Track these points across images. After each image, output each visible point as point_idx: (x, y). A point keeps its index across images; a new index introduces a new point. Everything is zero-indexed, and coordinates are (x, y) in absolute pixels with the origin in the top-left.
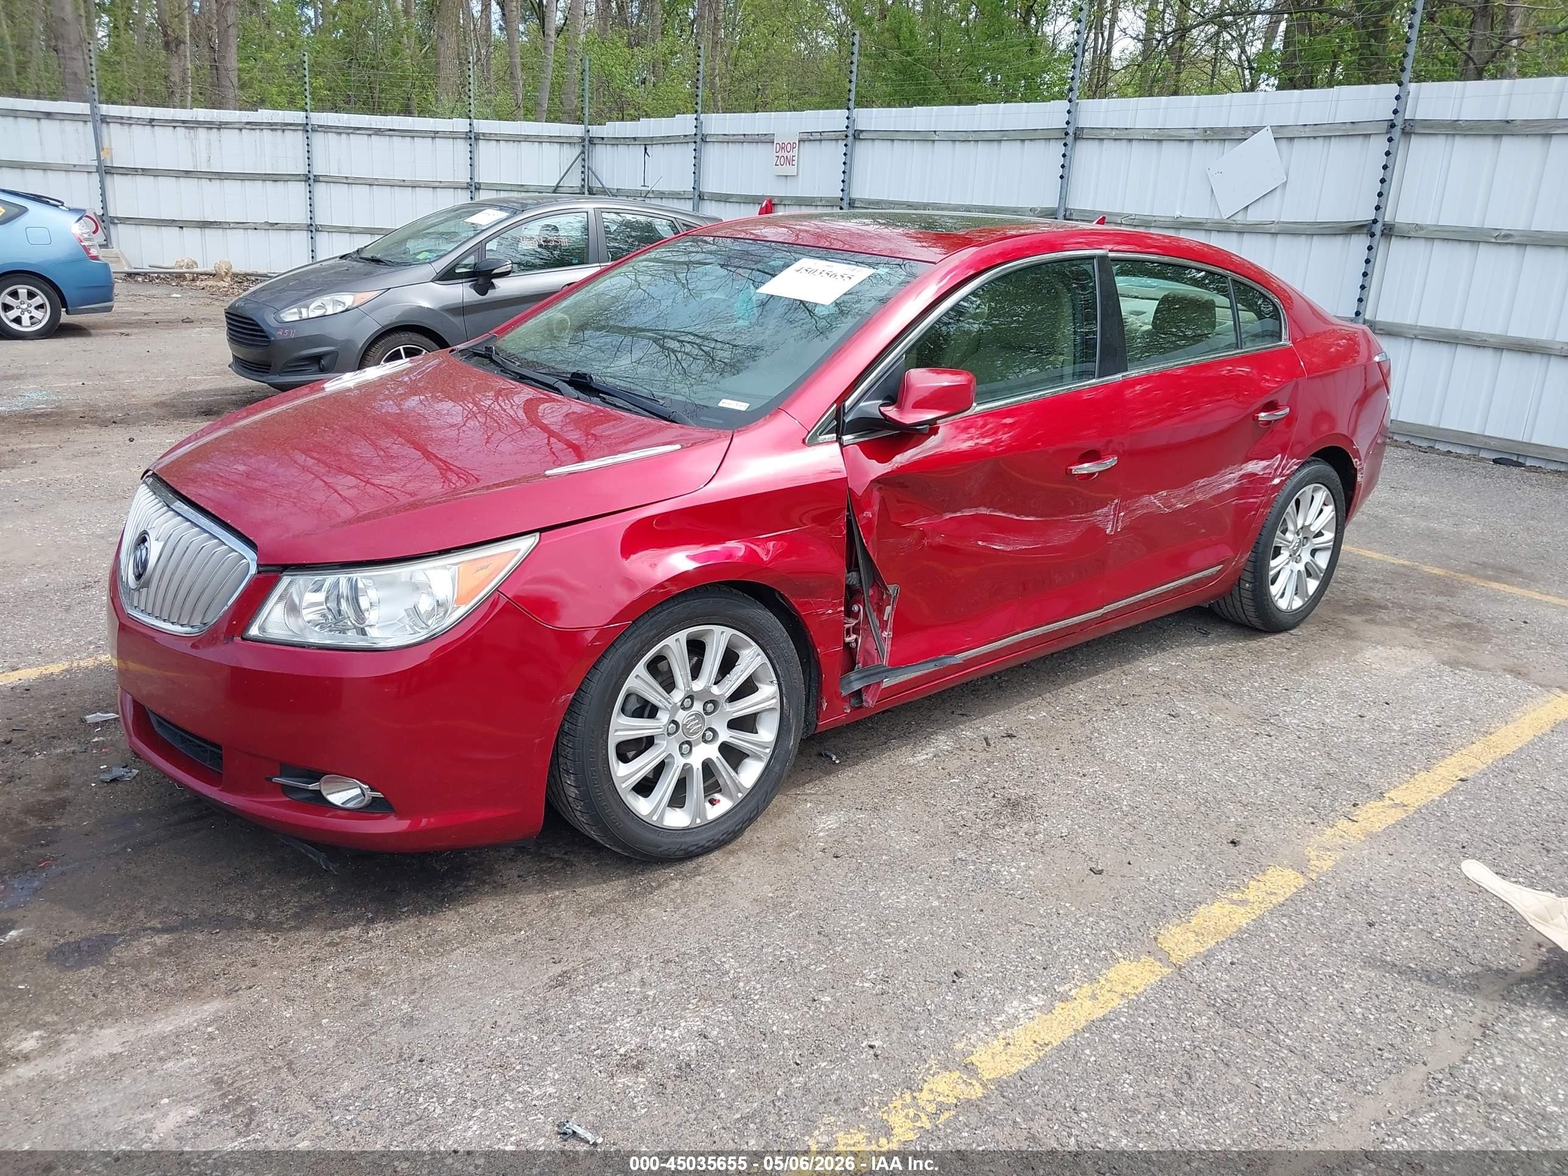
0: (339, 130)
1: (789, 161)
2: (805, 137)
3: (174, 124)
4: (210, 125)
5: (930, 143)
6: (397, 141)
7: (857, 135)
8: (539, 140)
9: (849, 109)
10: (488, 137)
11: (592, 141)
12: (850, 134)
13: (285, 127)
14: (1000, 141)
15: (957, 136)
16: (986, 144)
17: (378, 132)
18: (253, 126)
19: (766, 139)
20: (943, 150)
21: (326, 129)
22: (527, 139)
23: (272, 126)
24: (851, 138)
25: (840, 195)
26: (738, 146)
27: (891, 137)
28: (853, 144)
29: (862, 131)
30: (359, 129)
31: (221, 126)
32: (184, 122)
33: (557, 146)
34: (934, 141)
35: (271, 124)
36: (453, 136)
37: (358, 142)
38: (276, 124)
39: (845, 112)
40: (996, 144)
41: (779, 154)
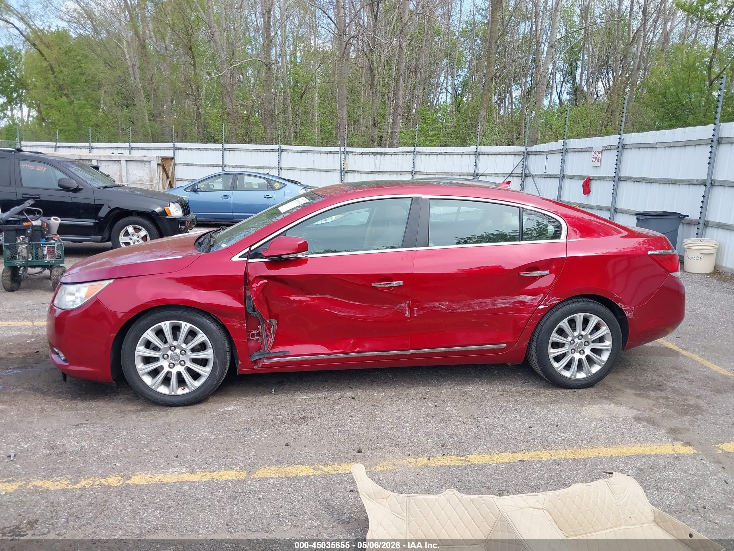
0: (425, 153)
1: (597, 160)
2: (604, 148)
3: (369, 153)
4: (381, 154)
5: (655, 149)
6: (447, 156)
7: (624, 147)
8: (505, 154)
9: (620, 134)
10: (484, 153)
11: (528, 153)
12: (620, 146)
13: (407, 153)
14: (685, 146)
15: (666, 145)
16: (679, 148)
17: (440, 153)
18: (396, 153)
19: (589, 150)
20: (660, 152)
21: (421, 153)
22: (500, 153)
23: (403, 153)
24: (621, 148)
25: (614, 175)
26: (580, 153)
27: (638, 147)
28: (622, 151)
29: (626, 144)
30: (433, 152)
31: (385, 154)
32: (373, 153)
33: (513, 156)
34: (656, 148)
35: (402, 152)
36: (469, 153)
37: (433, 157)
38: (404, 152)
39: (619, 136)
40: (683, 148)
41: (594, 157)
